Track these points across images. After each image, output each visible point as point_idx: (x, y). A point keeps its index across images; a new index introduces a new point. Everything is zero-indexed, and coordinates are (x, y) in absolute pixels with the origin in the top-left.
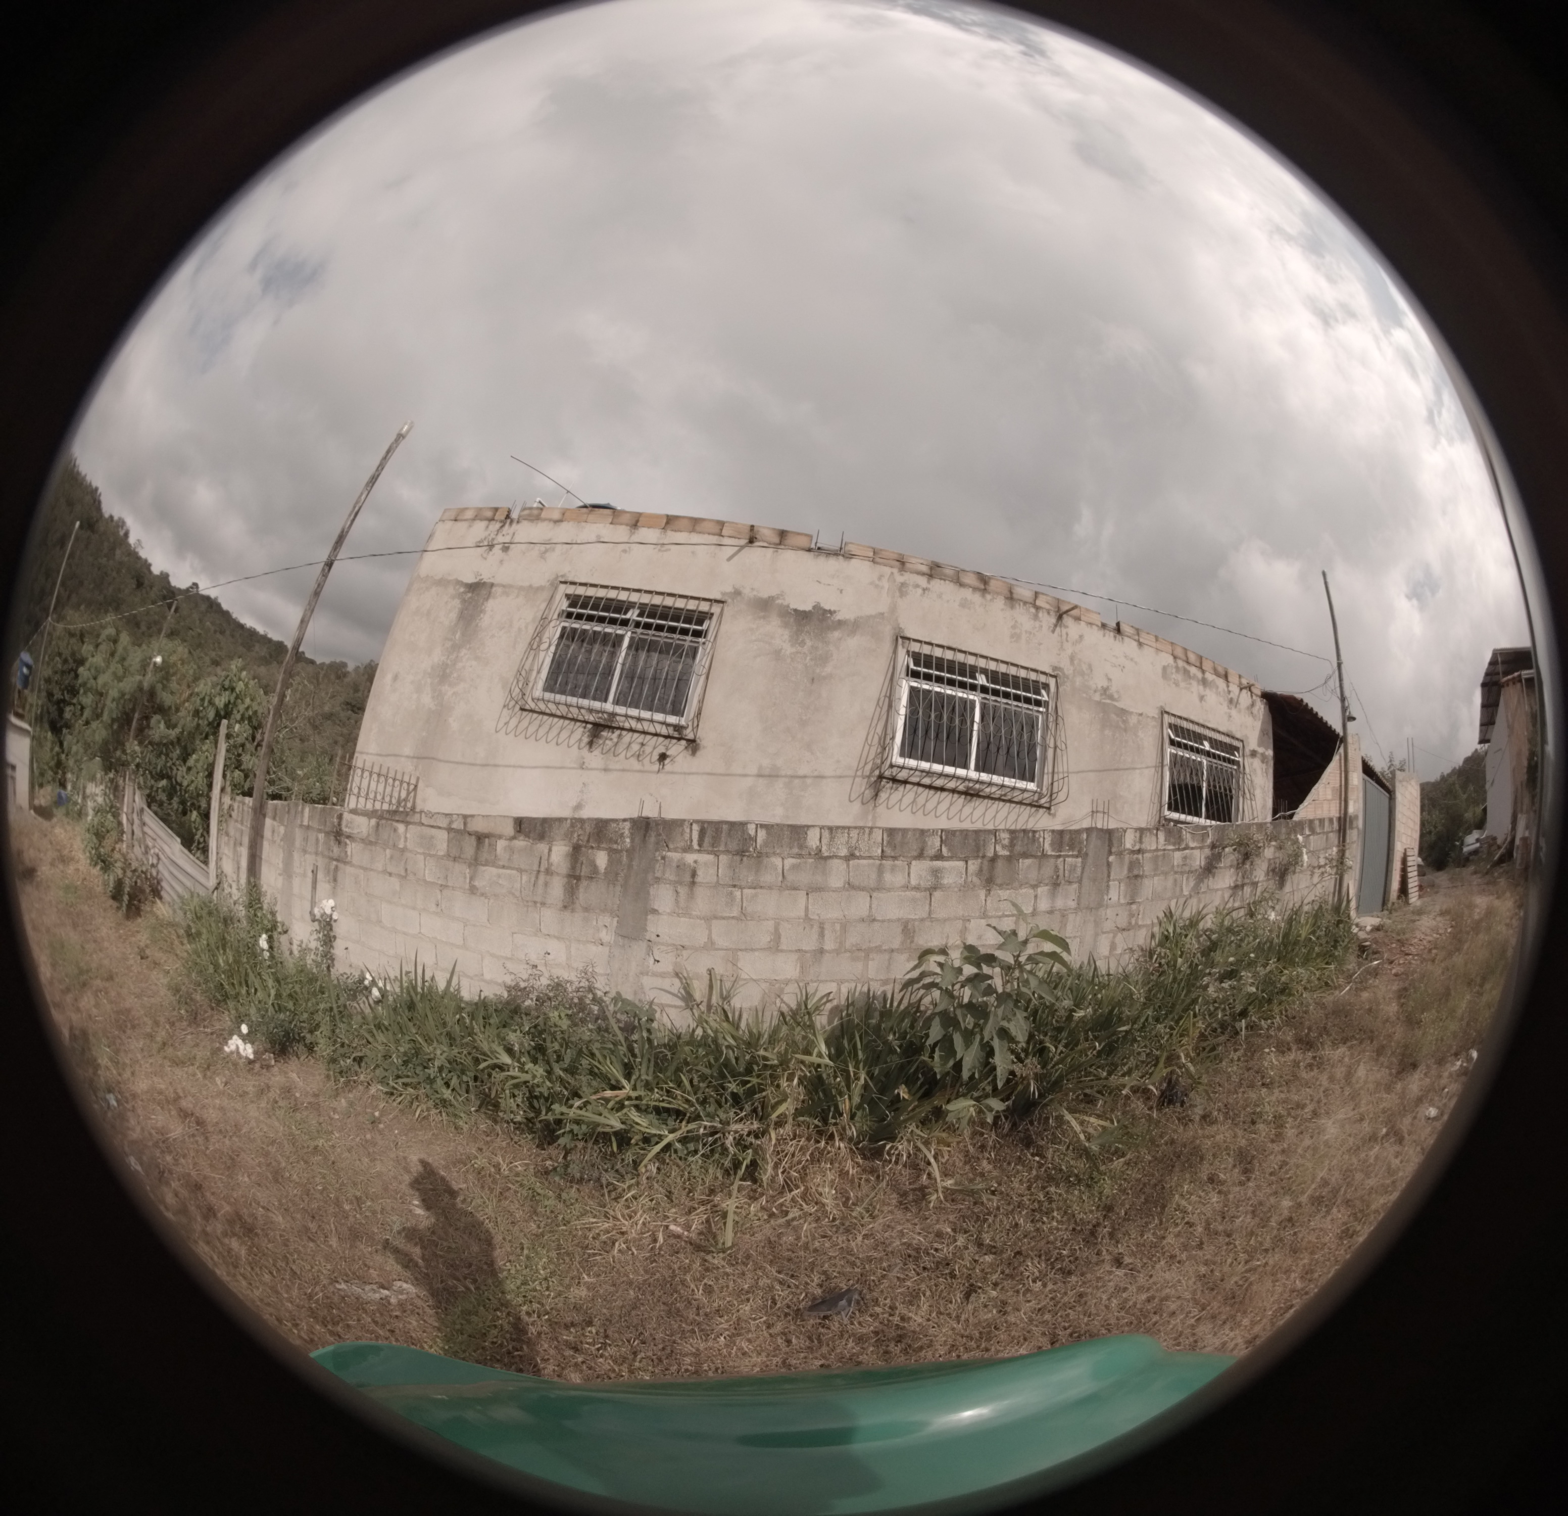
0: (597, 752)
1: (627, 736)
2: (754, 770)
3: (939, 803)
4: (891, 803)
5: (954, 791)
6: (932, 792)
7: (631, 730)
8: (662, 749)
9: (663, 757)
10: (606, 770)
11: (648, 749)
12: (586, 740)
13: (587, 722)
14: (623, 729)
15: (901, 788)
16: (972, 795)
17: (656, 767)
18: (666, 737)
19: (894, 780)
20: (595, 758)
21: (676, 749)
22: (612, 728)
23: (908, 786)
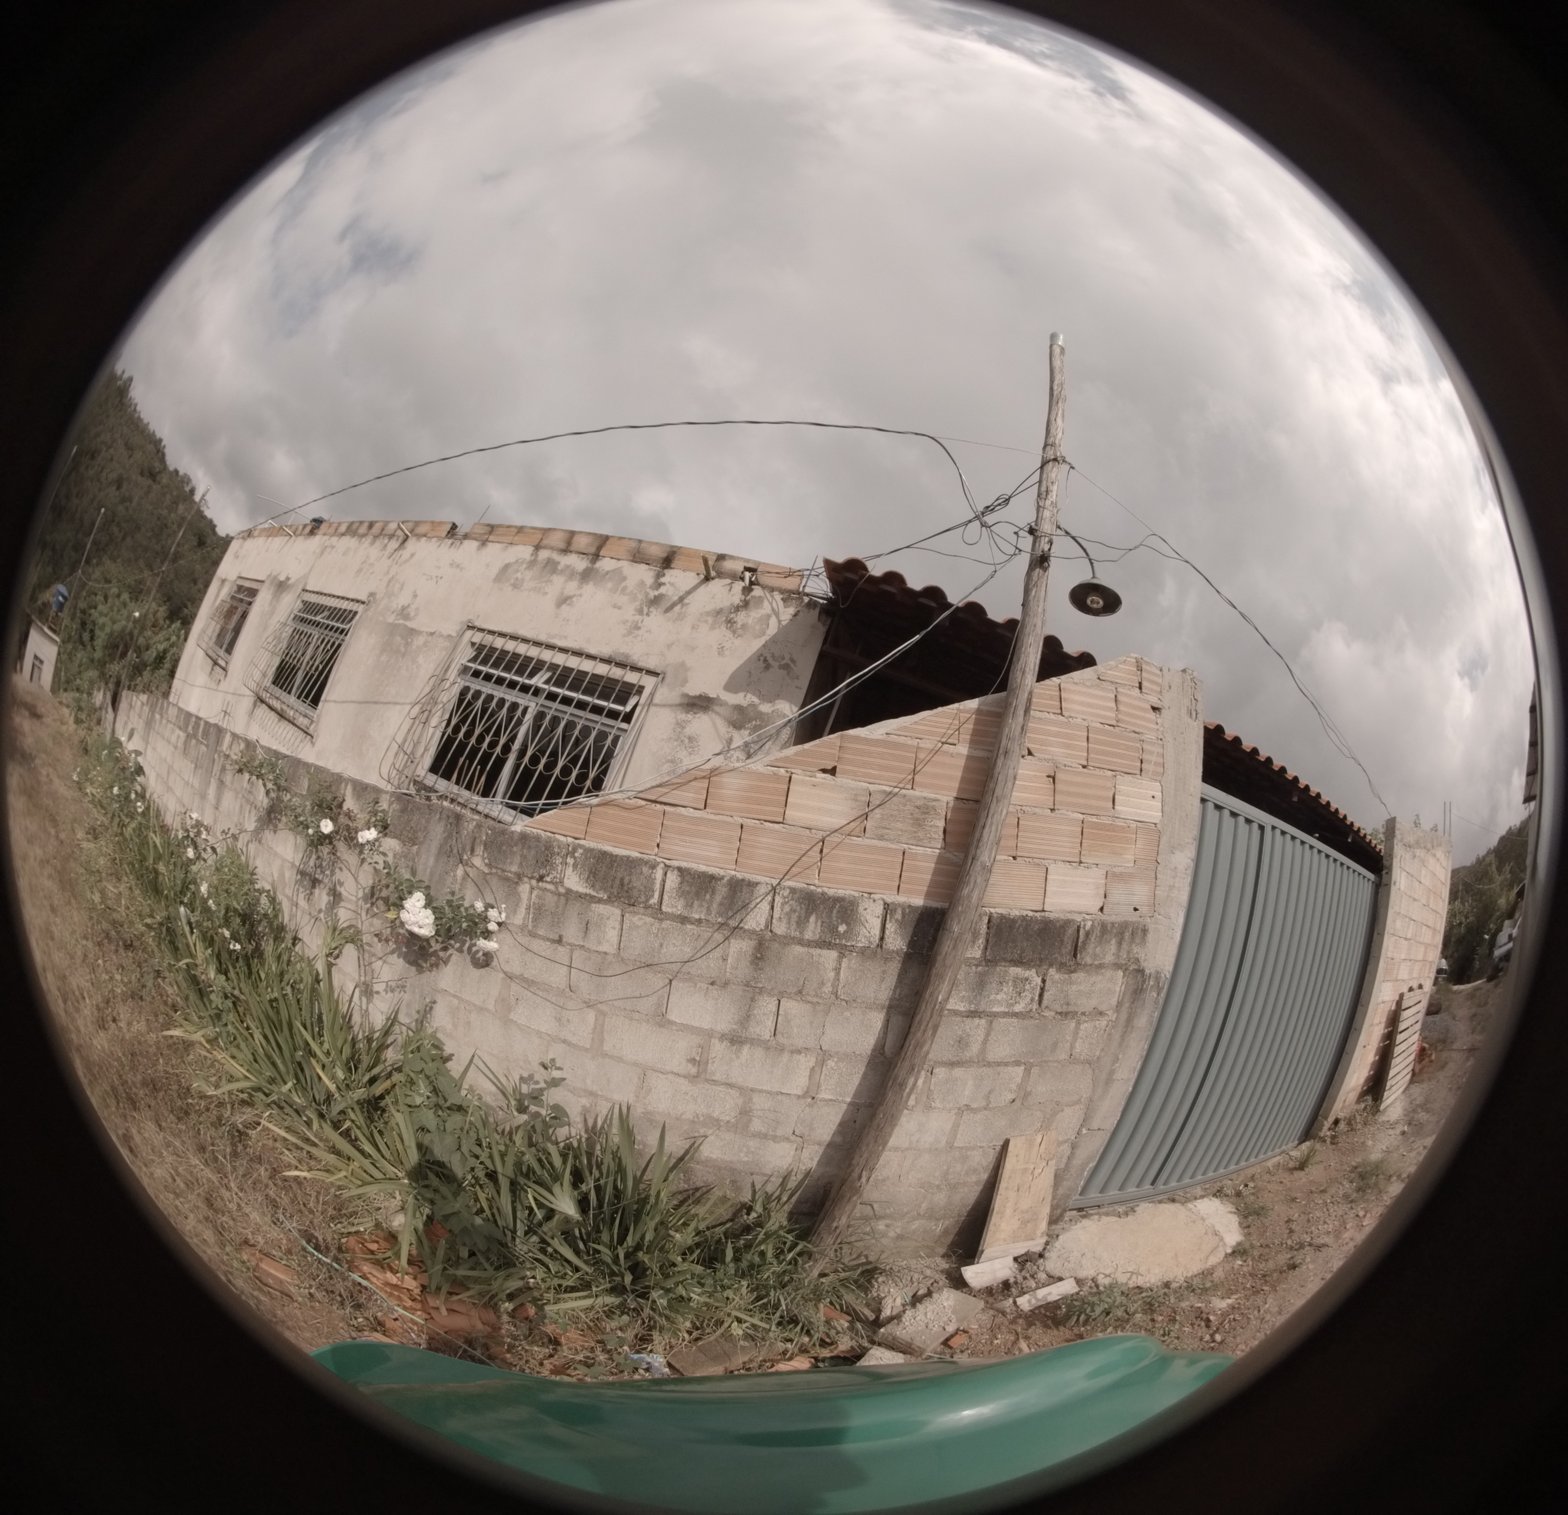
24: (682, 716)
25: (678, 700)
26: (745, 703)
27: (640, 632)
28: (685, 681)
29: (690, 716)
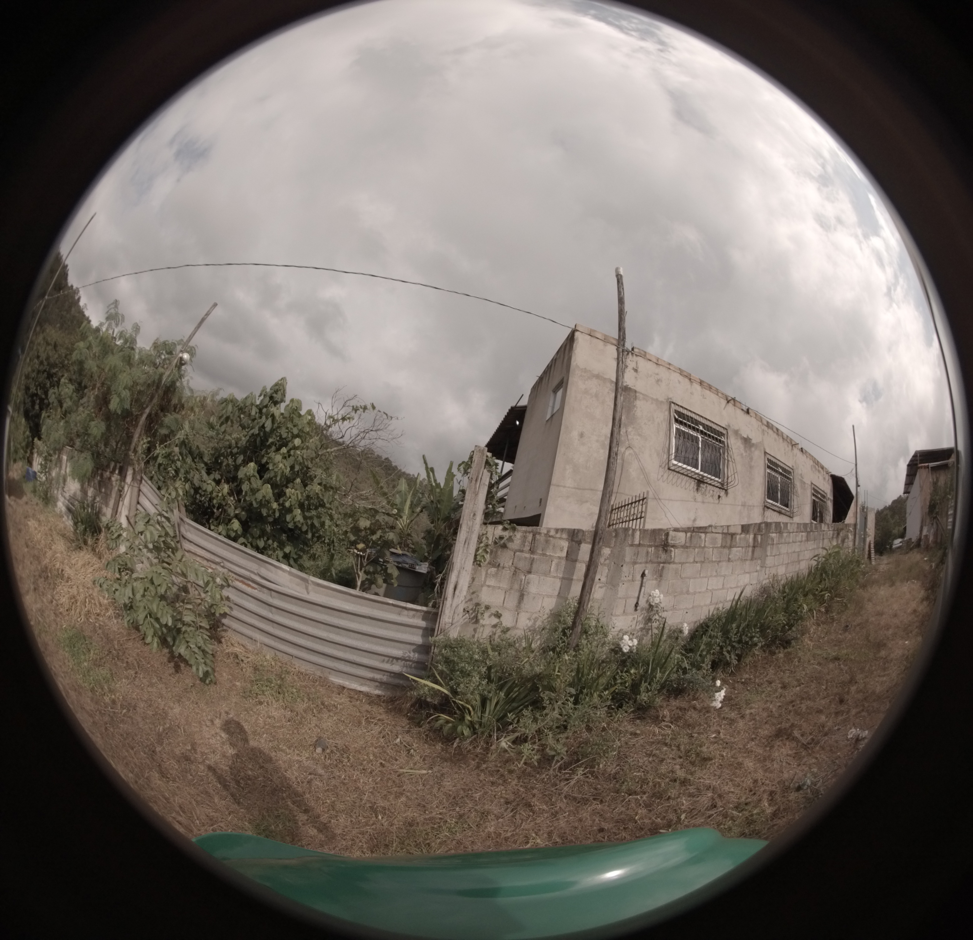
0: (700, 494)
1: (709, 487)
2: (740, 504)
3: (775, 516)
5: (777, 511)
6: (773, 512)
7: (710, 484)
8: (718, 494)
9: (719, 497)
10: (703, 502)
11: (715, 493)
12: (696, 488)
13: (695, 479)
14: (707, 483)
15: (768, 510)
16: (780, 513)
17: (717, 501)
18: (720, 488)
19: (767, 507)
20: (699, 497)
21: (722, 493)
22: (704, 482)
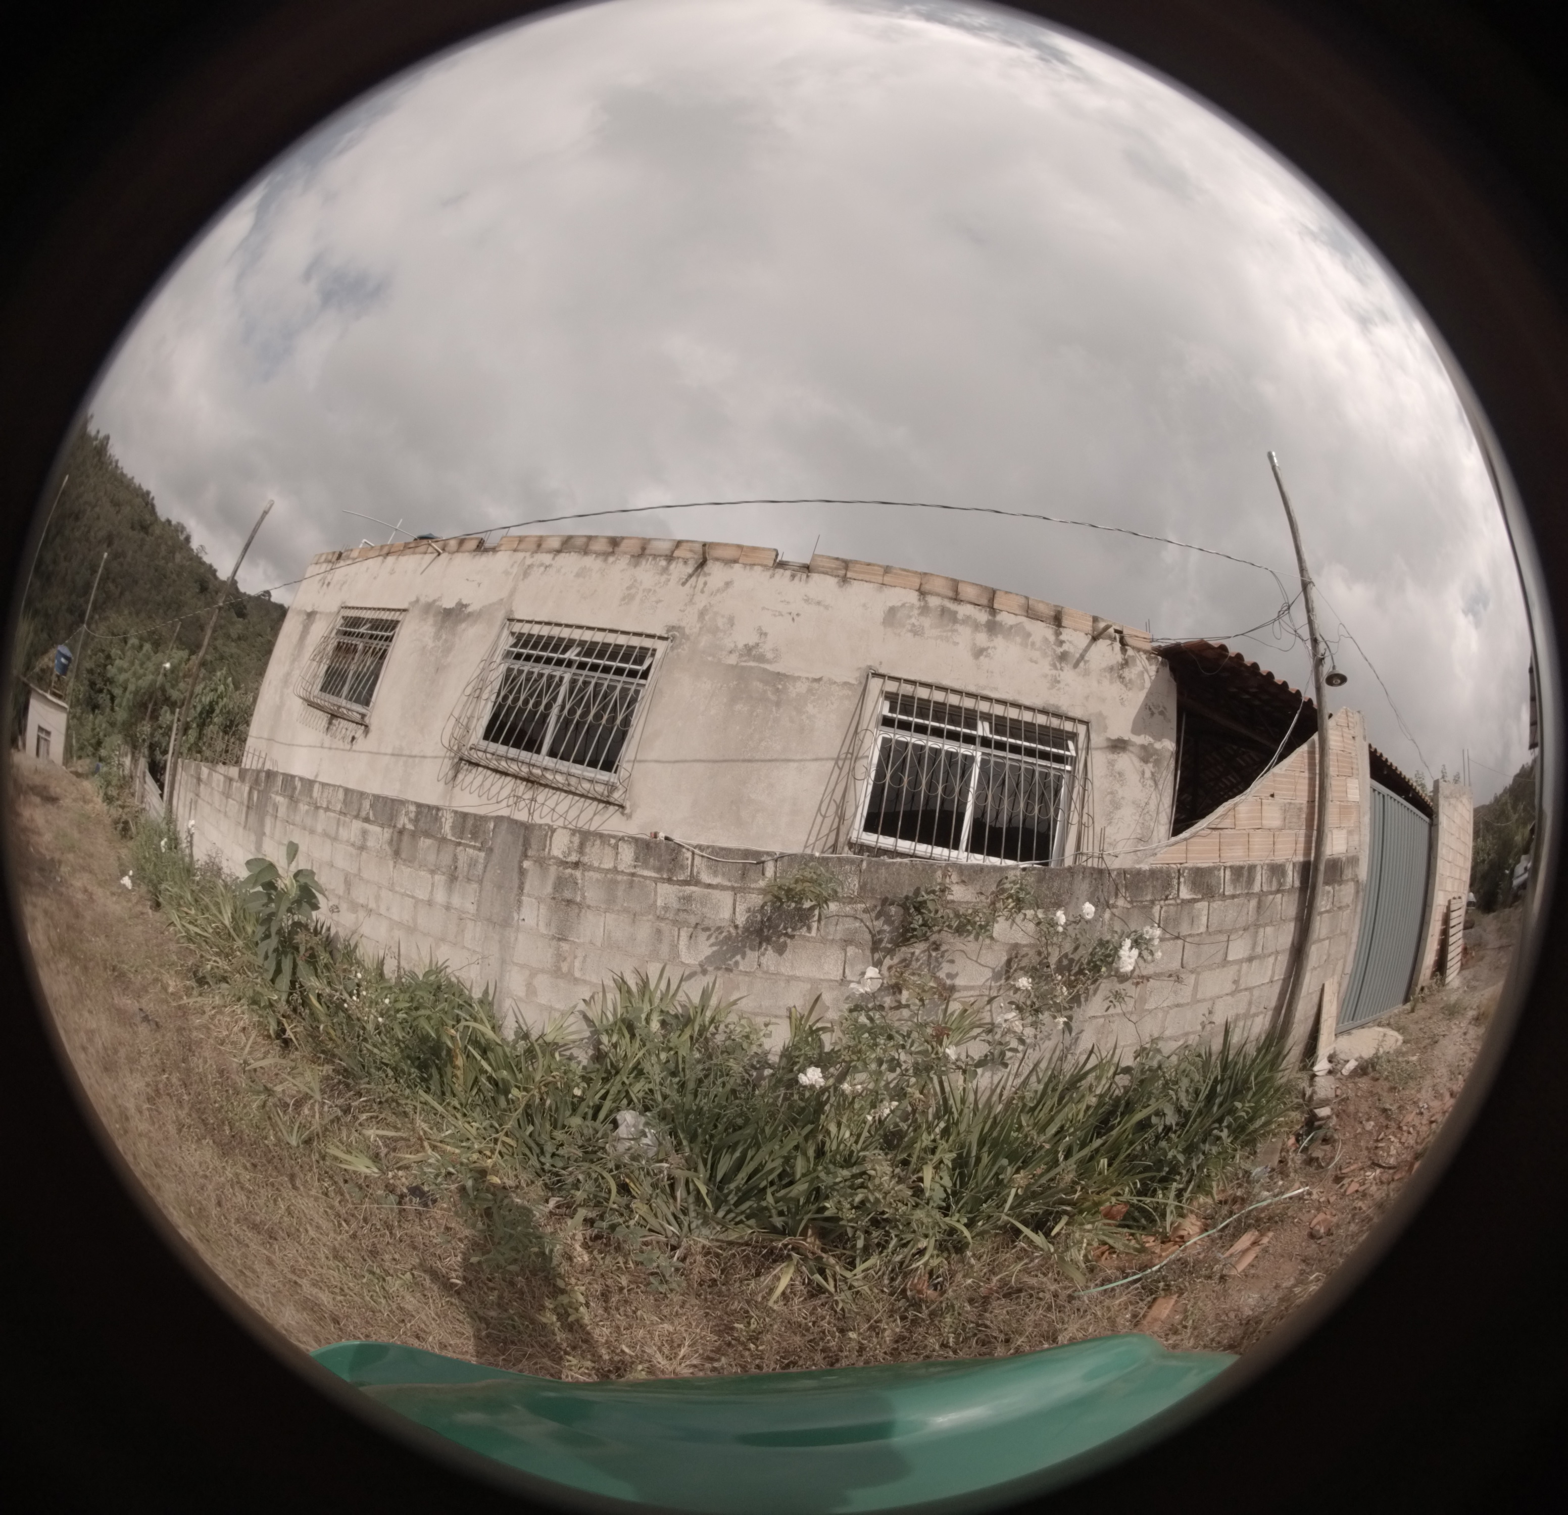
3: (502, 788)
4: (465, 784)
5: (515, 777)
6: (498, 776)
15: (474, 771)
16: (533, 782)
19: (470, 763)
23: (480, 769)
24: (1111, 756)
25: (1105, 744)
26: (1146, 743)
27: (1061, 685)
28: (1105, 728)
29: (1115, 756)
